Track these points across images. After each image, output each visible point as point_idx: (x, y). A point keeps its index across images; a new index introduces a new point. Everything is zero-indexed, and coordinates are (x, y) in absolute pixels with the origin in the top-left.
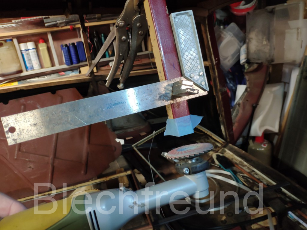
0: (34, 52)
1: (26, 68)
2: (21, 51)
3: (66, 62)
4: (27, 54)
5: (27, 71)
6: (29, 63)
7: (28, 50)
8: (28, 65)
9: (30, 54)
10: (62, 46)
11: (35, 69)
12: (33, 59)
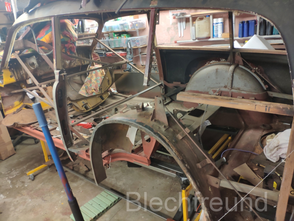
1: (213, 35)
2: (213, 24)
3: (239, 35)
4: (216, 26)
5: (213, 38)
6: (216, 33)
7: (218, 23)
8: (215, 34)
9: (219, 26)
11: (218, 37)
12: (219, 30)
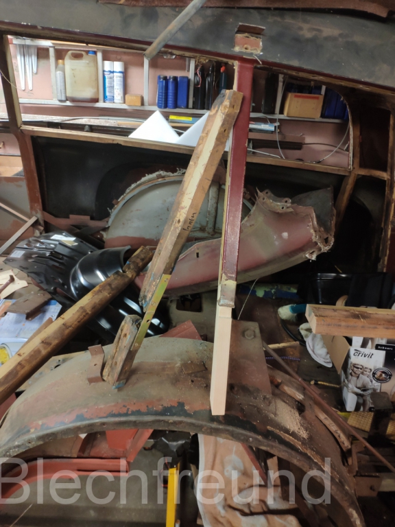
0: (120, 77)
1: (105, 97)
2: (104, 71)
3: (158, 103)
4: (111, 78)
5: (104, 102)
6: (110, 92)
7: (113, 72)
8: (107, 94)
9: (115, 78)
10: (159, 78)
11: (115, 101)
12: (115, 87)
